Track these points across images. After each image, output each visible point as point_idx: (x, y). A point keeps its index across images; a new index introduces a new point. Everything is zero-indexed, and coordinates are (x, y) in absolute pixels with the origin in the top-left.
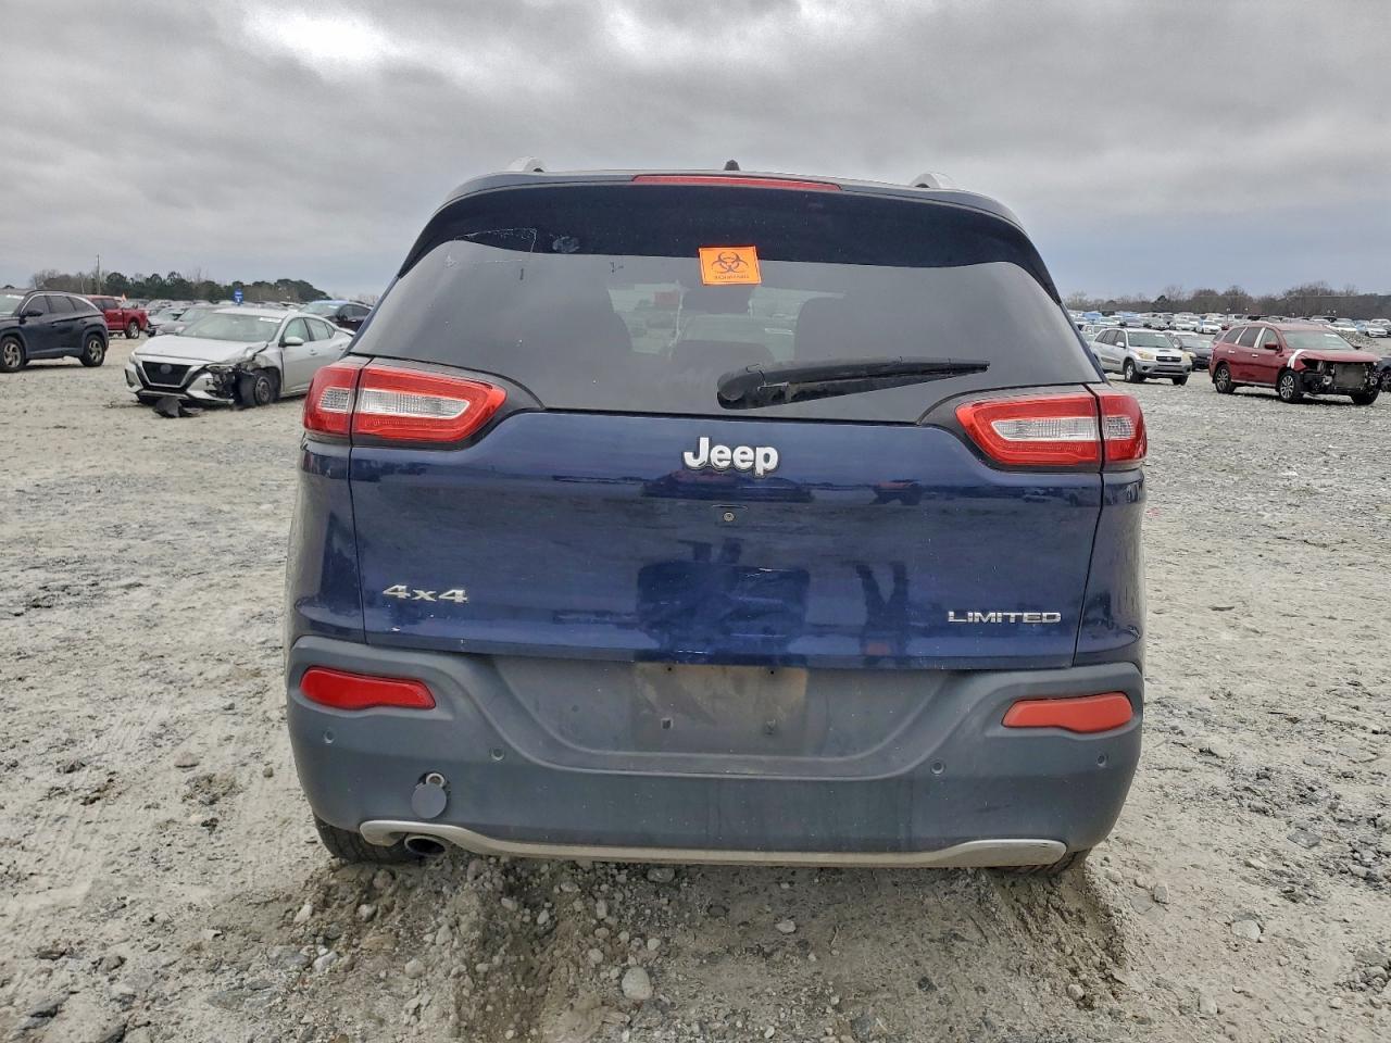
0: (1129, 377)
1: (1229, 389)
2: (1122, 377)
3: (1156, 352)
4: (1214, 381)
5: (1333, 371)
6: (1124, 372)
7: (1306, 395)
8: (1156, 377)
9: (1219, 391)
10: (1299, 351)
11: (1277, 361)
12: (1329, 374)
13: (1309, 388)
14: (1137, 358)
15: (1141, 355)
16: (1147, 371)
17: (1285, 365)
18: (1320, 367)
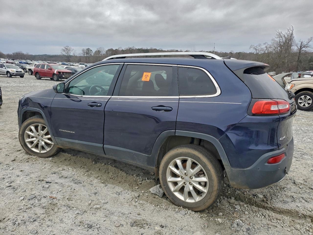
0: (9, 76)
1: (40, 78)
2: (7, 76)
3: (15, 70)
4: (35, 77)
5: (64, 74)
6: (7, 74)
7: (60, 80)
8: (16, 76)
9: (37, 79)
10: (56, 70)
11: (51, 72)
12: (64, 75)
13: (60, 78)
14: (10, 71)
15: (11, 70)
16: (14, 74)
17: (54, 73)
18: (61, 73)
